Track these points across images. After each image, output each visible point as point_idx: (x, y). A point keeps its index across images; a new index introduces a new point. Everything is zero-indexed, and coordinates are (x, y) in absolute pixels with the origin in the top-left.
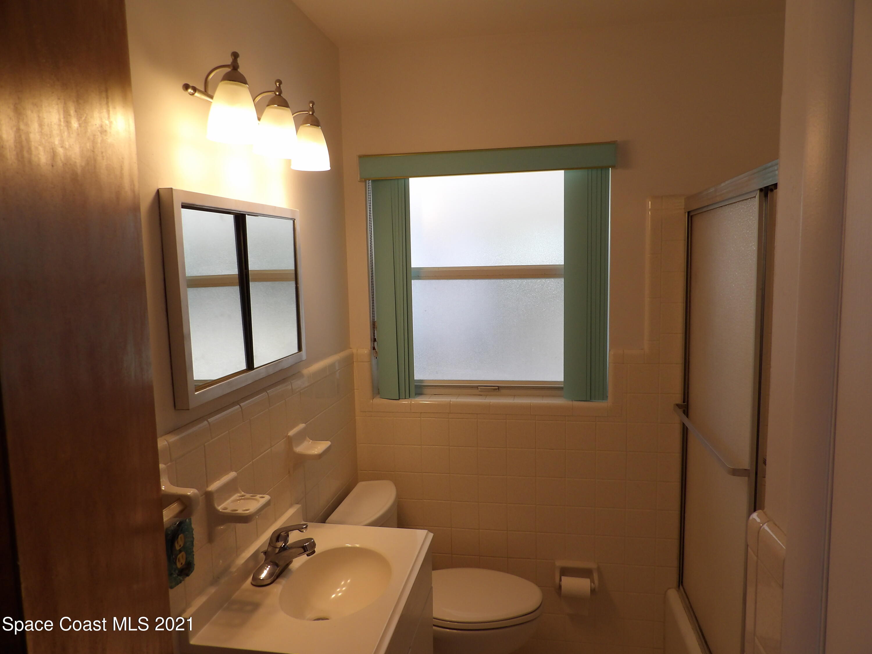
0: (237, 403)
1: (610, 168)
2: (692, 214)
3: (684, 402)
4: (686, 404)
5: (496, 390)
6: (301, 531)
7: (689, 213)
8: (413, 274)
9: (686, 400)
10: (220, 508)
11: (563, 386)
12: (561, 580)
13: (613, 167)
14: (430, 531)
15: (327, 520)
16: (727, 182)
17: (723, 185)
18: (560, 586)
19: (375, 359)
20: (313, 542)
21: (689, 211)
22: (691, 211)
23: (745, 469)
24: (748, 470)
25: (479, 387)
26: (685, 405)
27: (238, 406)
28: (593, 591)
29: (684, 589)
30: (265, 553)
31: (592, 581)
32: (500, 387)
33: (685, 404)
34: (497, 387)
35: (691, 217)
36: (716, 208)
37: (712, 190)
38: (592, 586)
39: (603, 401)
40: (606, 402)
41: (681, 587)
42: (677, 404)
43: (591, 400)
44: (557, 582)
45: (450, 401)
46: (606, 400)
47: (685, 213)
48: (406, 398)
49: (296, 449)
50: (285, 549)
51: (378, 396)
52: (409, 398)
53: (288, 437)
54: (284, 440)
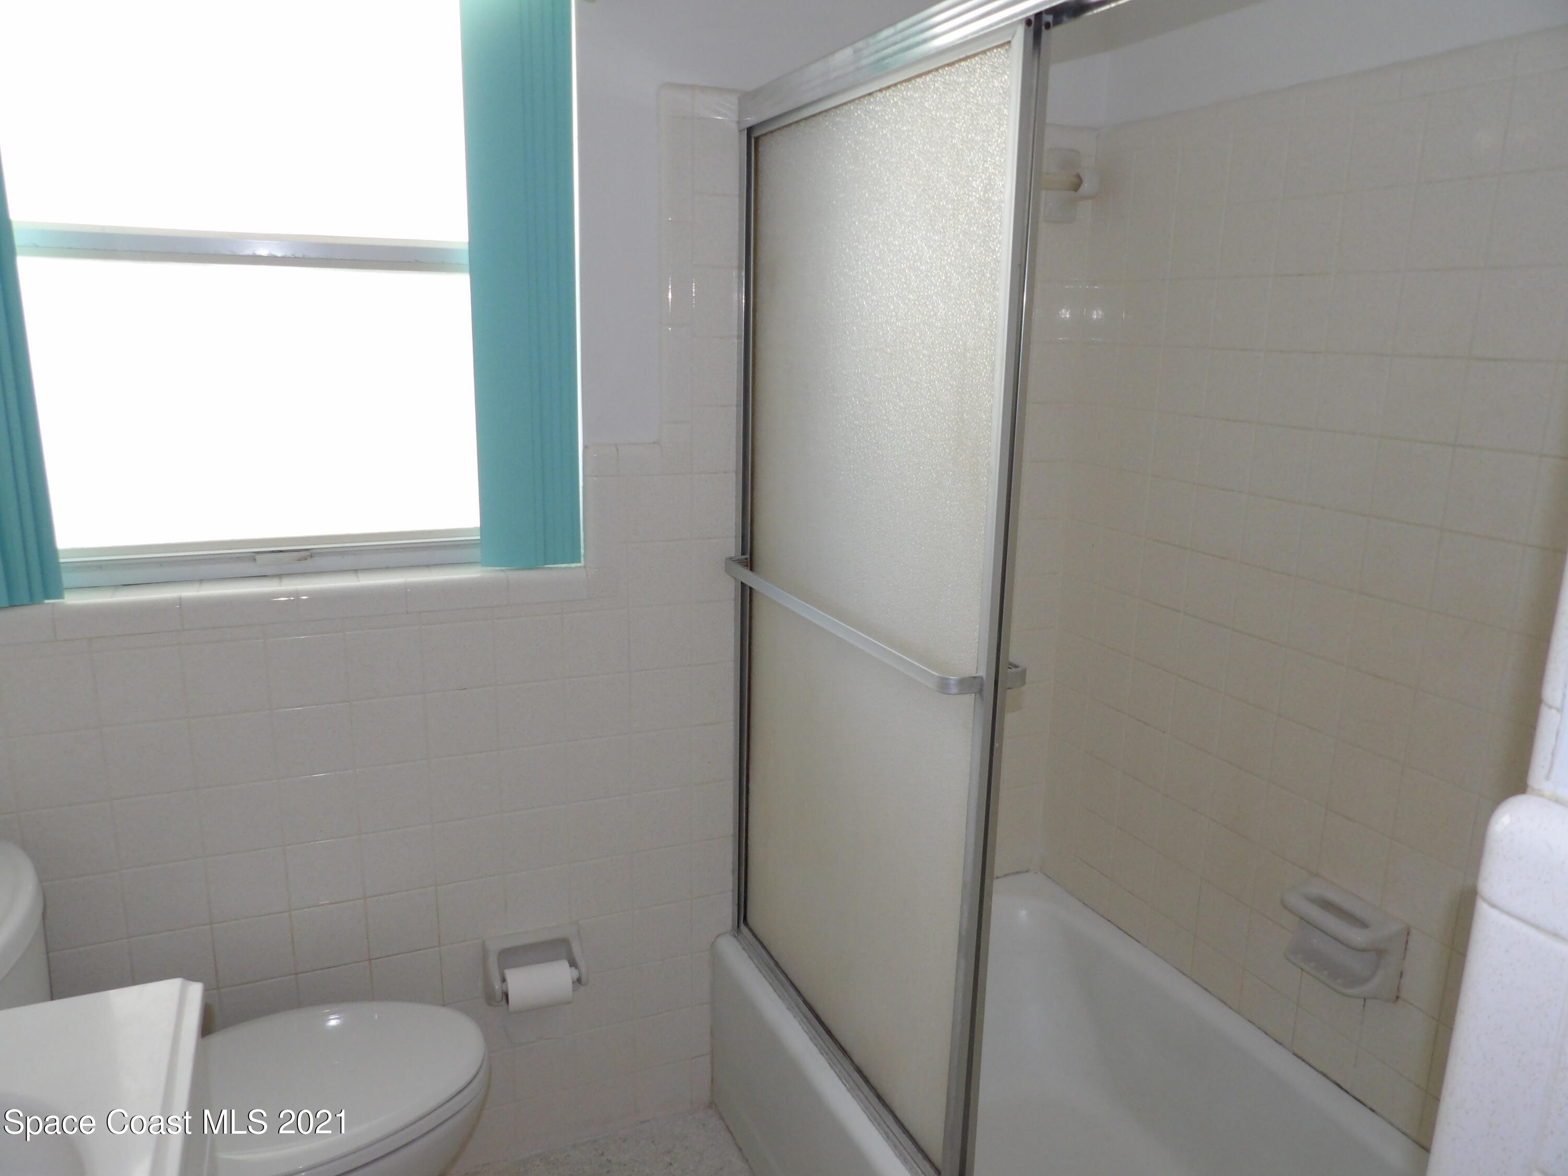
2: (756, 134)
3: (743, 554)
4: (748, 556)
5: (305, 559)
7: (750, 130)
9: (749, 545)
11: (479, 537)
12: (504, 980)
14: (191, 977)
17: (887, 33)
18: (506, 996)
21: (749, 125)
23: (969, 677)
24: (977, 677)
25: (258, 557)
26: (747, 559)
28: (579, 981)
29: (751, 930)
31: (573, 964)
32: (314, 551)
33: (745, 551)
34: (307, 553)
35: (757, 139)
38: (575, 973)
39: (573, 565)
40: (580, 567)
41: (742, 926)
42: (731, 558)
43: (546, 566)
44: (497, 986)
45: (180, 599)
46: (580, 562)
47: (741, 131)
48: (34, 600)
52: (47, 601)
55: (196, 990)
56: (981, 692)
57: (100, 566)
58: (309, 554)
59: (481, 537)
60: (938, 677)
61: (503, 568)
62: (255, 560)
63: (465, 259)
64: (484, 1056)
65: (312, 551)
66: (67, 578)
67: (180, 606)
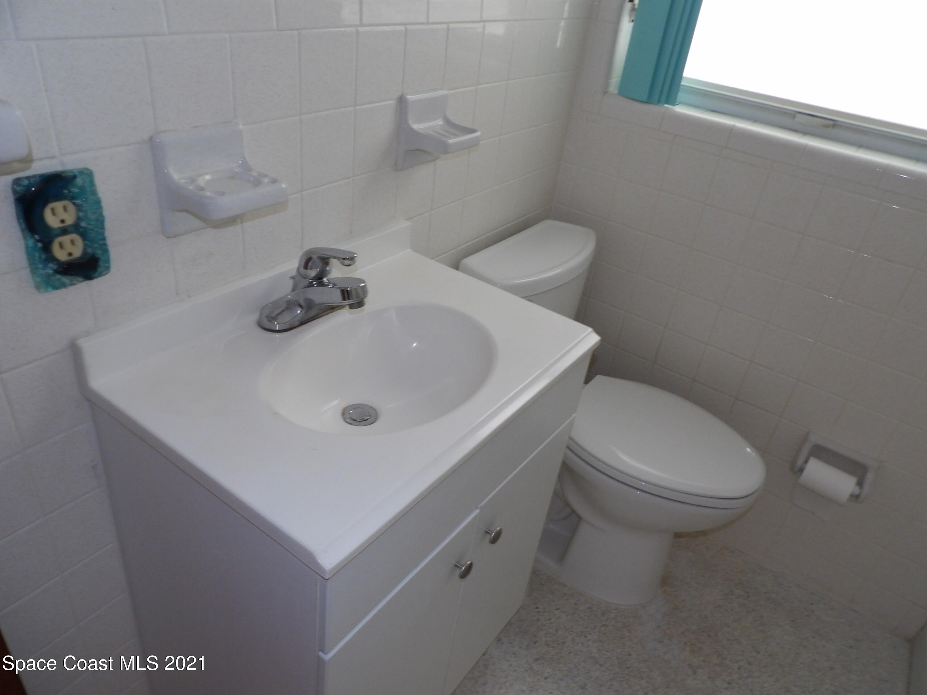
18: (801, 470)
20: (362, 286)
28: (855, 497)
31: (860, 484)
32: (837, 122)
34: (832, 123)
38: (857, 491)
48: (659, 102)
49: (416, 127)
50: (321, 284)
51: (616, 92)
52: (666, 105)
53: (402, 101)
54: (393, 102)
55: (596, 338)
57: (705, 94)
58: (835, 124)
62: (794, 116)
66: (681, 96)
67: (731, 131)
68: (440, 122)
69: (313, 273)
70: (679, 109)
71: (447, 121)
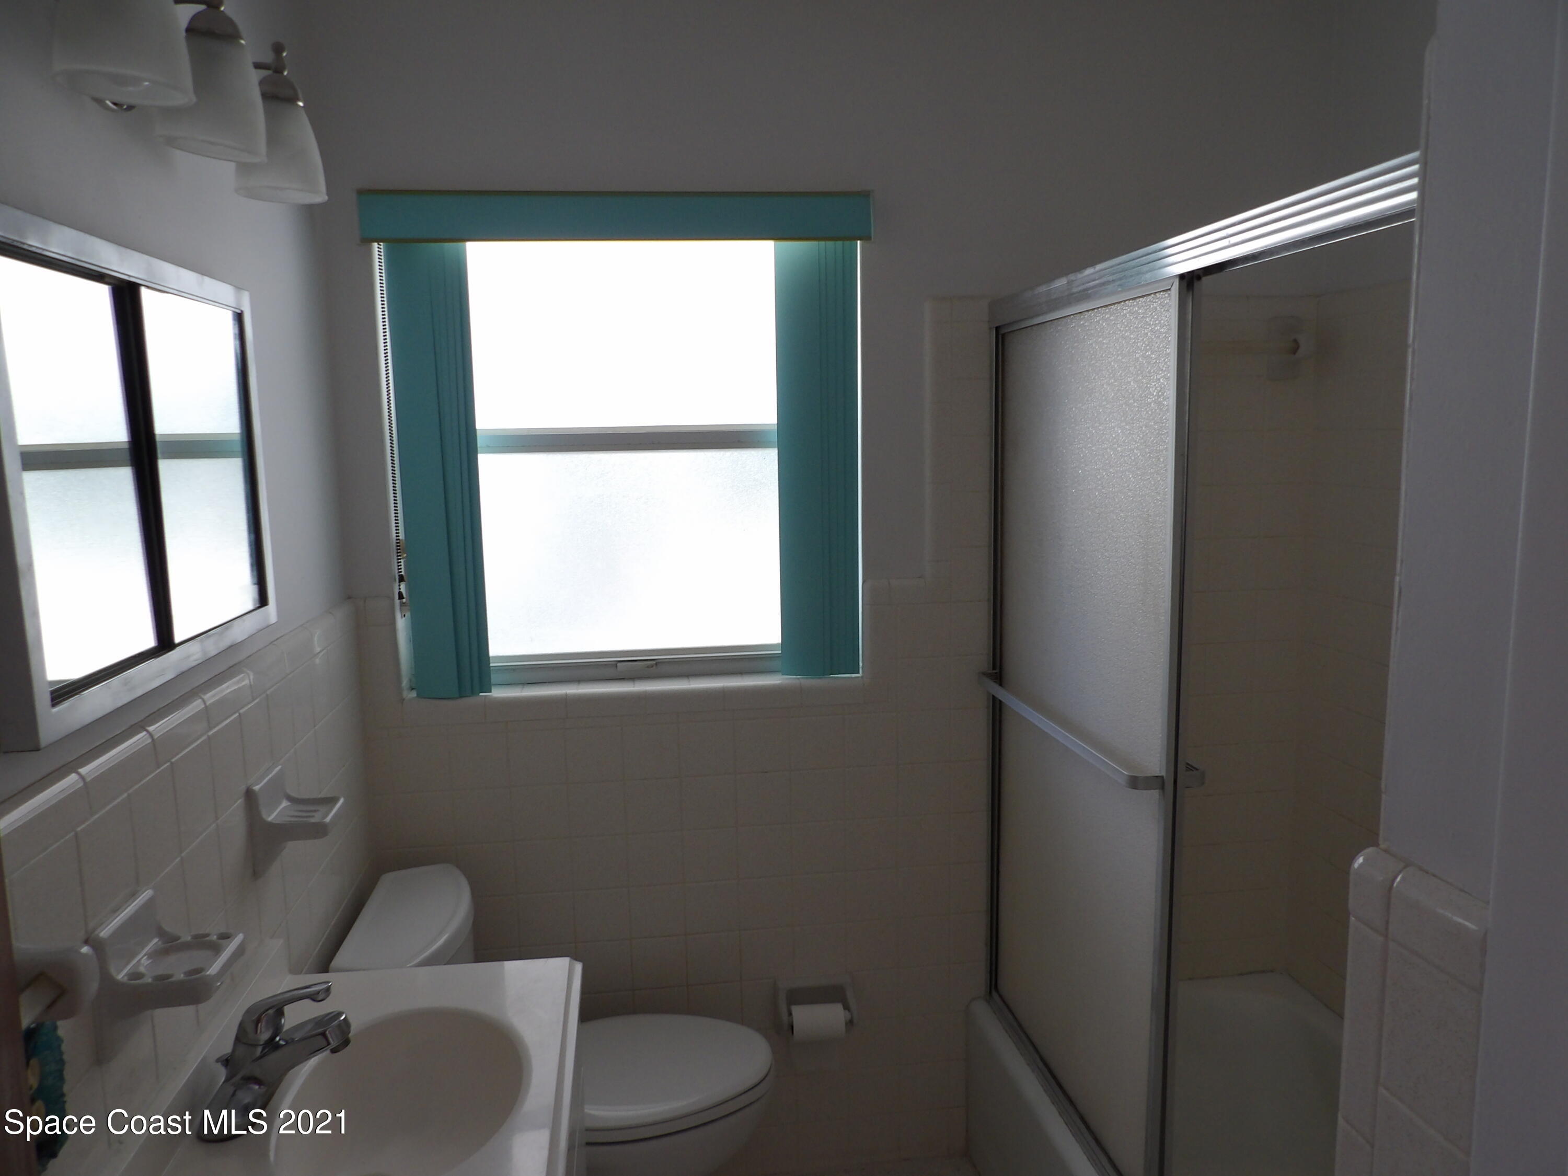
0: (140, 726)
1: (859, 242)
3: (994, 668)
4: (997, 671)
5: (652, 667)
6: (320, 999)
7: (997, 329)
8: (480, 442)
9: (998, 664)
10: (121, 976)
11: (780, 652)
12: (790, 1014)
13: (865, 238)
15: (333, 963)
16: (1099, 267)
17: (1089, 271)
18: (792, 1026)
19: (402, 617)
20: (344, 1018)
21: (997, 325)
22: (1005, 325)
23: (1157, 777)
24: (1162, 777)
25: (619, 664)
26: (996, 673)
27: (144, 733)
28: (850, 1023)
29: (1001, 996)
30: (226, 1062)
31: (846, 1007)
33: (994, 671)
34: (654, 662)
35: (1003, 335)
36: (1068, 315)
37: (1061, 282)
38: (848, 1015)
39: (853, 675)
40: (859, 677)
41: (994, 993)
42: (984, 674)
43: (831, 676)
44: (785, 1017)
45: (566, 694)
46: (859, 673)
47: (990, 329)
48: (473, 693)
49: (269, 819)
50: (277, 1047)
51: (414, 694)
52: (481, 694)
53: (250, 795)
54: (240, 801)
55: (578, 967)
56: (1162, 787)
57: (514, 669)
58: (657, 663)
59: (782, 652)
60: (1126, 775)
61: (798, 677)
62: (617, 666)
63: (775, 438)
64: (771, 1065)
65: (656, 661)
66: (494, 678)
67: (565, 701)
68: (285, 803)
69: (265, 1036)
70: (498, 693)
71: (290, 798)
